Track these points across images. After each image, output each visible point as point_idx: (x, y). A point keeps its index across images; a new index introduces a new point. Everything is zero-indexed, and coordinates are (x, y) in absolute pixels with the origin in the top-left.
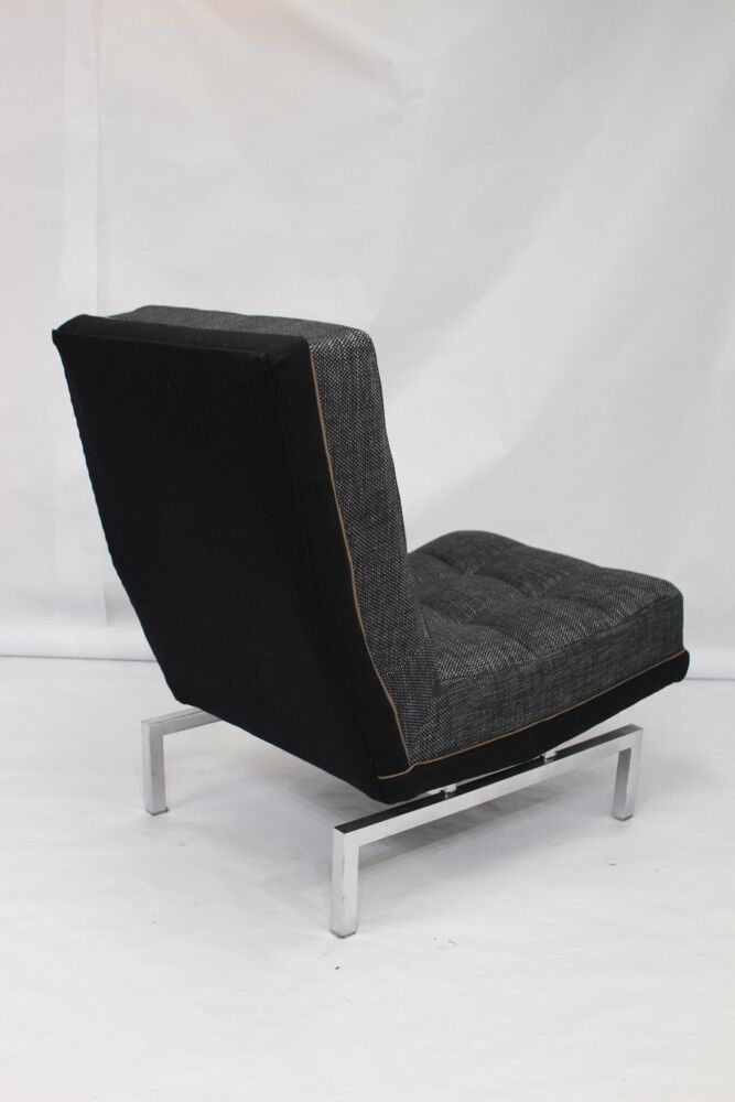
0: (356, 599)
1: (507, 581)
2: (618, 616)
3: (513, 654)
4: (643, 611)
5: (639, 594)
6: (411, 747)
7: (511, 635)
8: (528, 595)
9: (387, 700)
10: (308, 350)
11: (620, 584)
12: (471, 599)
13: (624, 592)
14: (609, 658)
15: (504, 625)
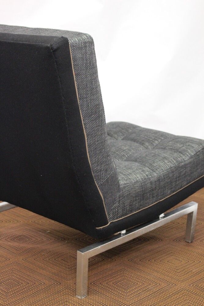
0: (87, 151)
1: (137, 142)
2: (188, 156)
3: (147, 173)
4: (198, 153)
5: (196, 146)
6: (109, 215)
7: (145, 165)
8: (147, 148)
9: (100, 194)
10: (68, 43)
11: (187, 142)
12: (124, 150)
13: (189, 145)
14: (185, 174)
15: (141, 161)
